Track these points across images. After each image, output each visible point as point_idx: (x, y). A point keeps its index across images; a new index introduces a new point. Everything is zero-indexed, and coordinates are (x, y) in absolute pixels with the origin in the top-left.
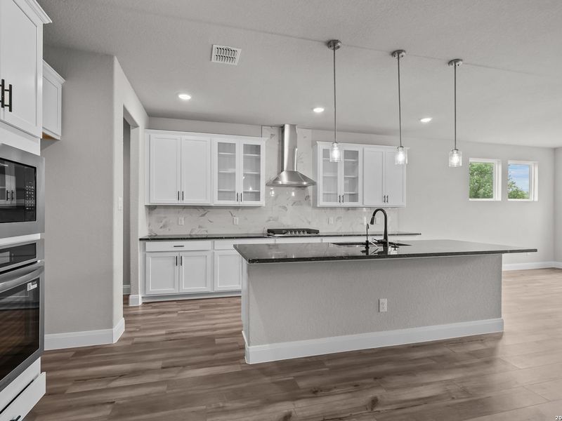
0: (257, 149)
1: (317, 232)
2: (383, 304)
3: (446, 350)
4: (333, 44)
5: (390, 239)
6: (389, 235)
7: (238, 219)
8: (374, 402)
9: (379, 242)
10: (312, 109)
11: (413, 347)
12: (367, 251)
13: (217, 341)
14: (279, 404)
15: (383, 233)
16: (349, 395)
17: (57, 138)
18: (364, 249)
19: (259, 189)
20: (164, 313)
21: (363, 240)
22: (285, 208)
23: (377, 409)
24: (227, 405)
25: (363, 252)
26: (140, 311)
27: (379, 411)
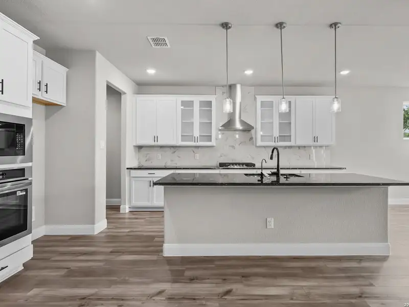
0: (209, 104)
1: (254, 165)
2: (270, 222)
3: (321, 264)
4: (226, 26)
5: (282, 172)
6: (281, 169)
7: (198, 155)
8: (228, 292)
9: (273, 174)
10: (244, 71)
11: (294, 258)
12: (261, 180)
13: (156, 239)
14: (161, 284)
15: (276, 167)
16: (214, 285)
17: (63, 105)
18: (259, 178)
19: (211, 133)
20: (137, 219)
21: (259, 172)
22: (233, 147)
23: (226, 298)
24: (131, 279)
25: (258, 180)
26: (127, 216)
27: (226, 299)
